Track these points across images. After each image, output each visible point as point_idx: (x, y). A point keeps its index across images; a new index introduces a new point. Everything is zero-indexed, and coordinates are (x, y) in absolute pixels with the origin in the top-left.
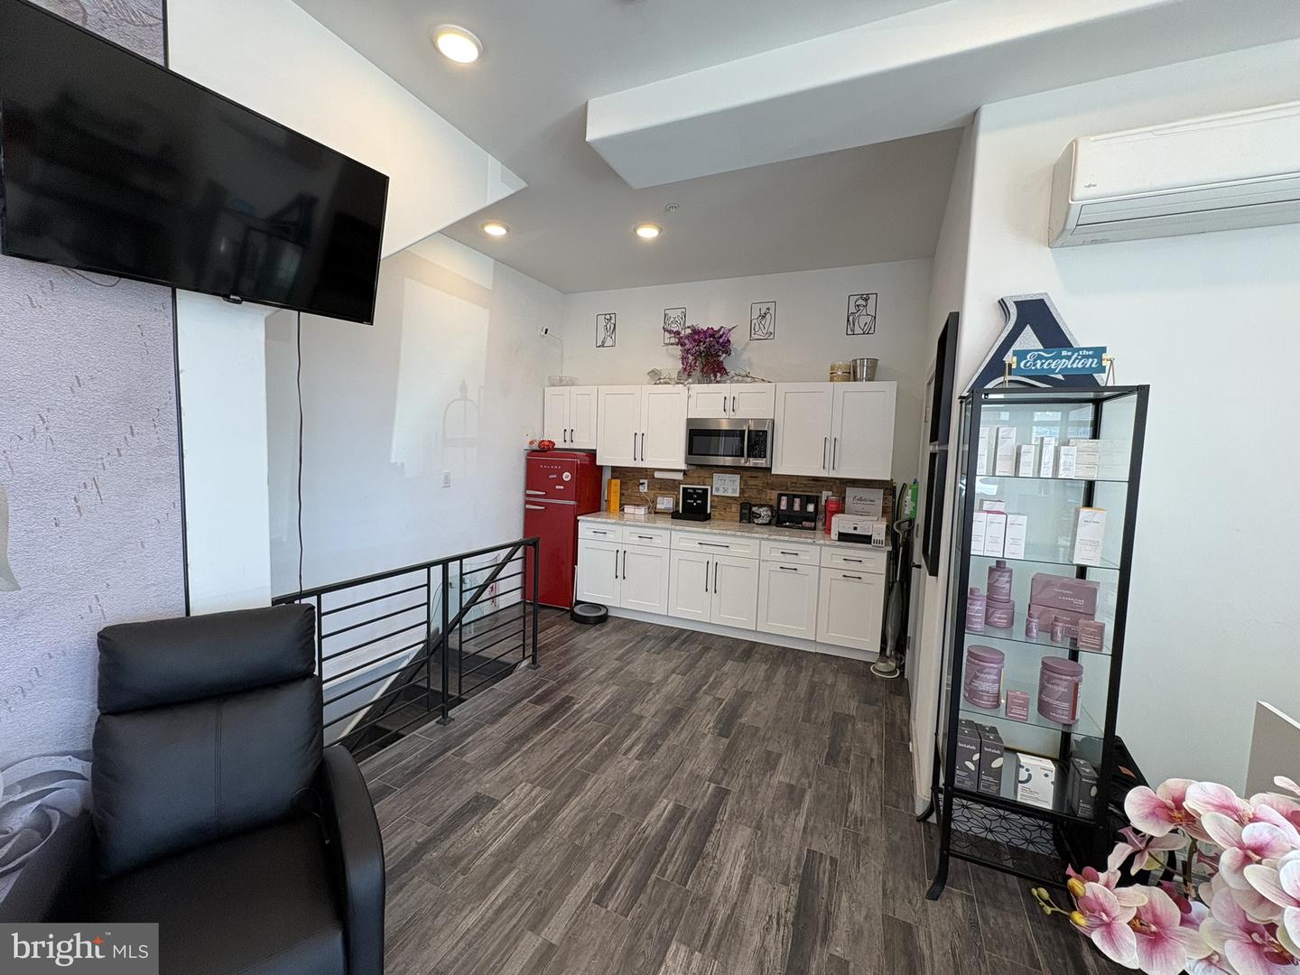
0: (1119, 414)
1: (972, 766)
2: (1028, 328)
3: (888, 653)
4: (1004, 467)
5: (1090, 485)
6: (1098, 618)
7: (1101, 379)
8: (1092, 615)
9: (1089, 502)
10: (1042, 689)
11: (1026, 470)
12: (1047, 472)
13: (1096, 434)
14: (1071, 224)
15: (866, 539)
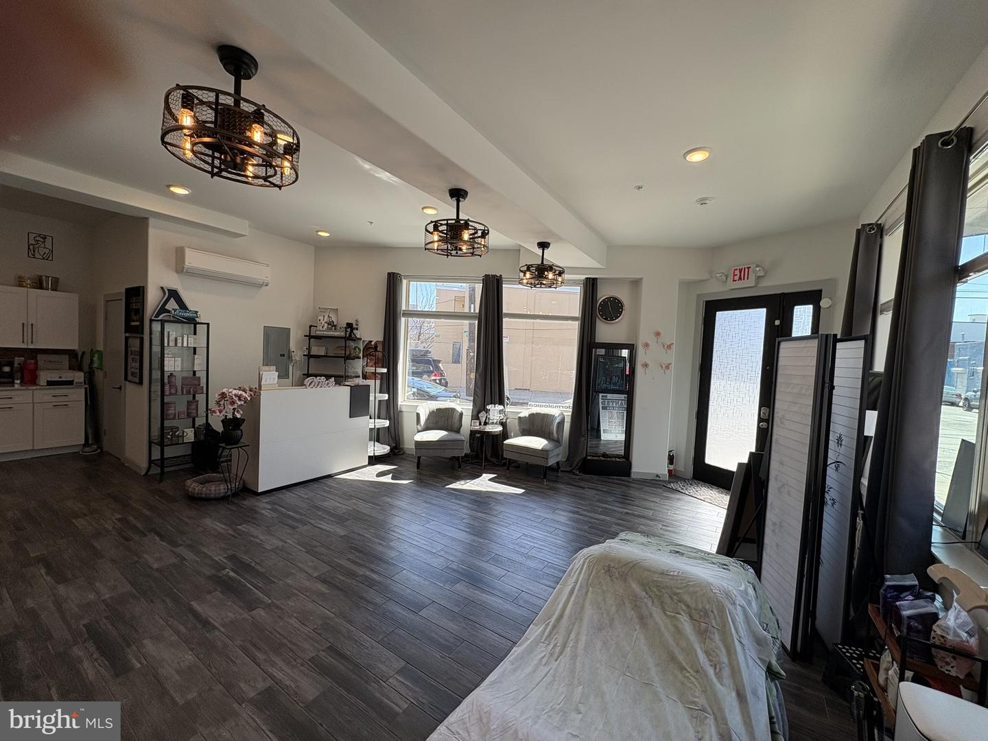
0: (201, 329)
1: (169, 437)
2: (172, 299)
3: (90, 442)
4: (172, 344)
5: (195, 348)
6: (201, 385)
7: (197, 319)
8: (199, 385)
9: (195, 353)
10: (188, 408)
11: (179, 344)
12: (185, 344)
13: (195, 334)
14: (185, 271)
15: (70, 383)
